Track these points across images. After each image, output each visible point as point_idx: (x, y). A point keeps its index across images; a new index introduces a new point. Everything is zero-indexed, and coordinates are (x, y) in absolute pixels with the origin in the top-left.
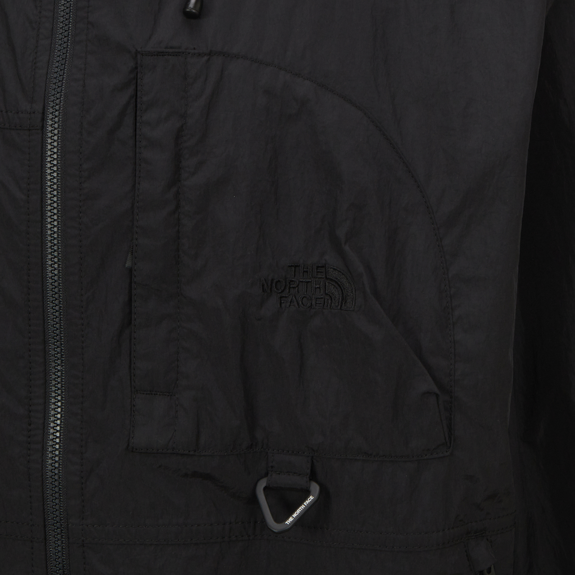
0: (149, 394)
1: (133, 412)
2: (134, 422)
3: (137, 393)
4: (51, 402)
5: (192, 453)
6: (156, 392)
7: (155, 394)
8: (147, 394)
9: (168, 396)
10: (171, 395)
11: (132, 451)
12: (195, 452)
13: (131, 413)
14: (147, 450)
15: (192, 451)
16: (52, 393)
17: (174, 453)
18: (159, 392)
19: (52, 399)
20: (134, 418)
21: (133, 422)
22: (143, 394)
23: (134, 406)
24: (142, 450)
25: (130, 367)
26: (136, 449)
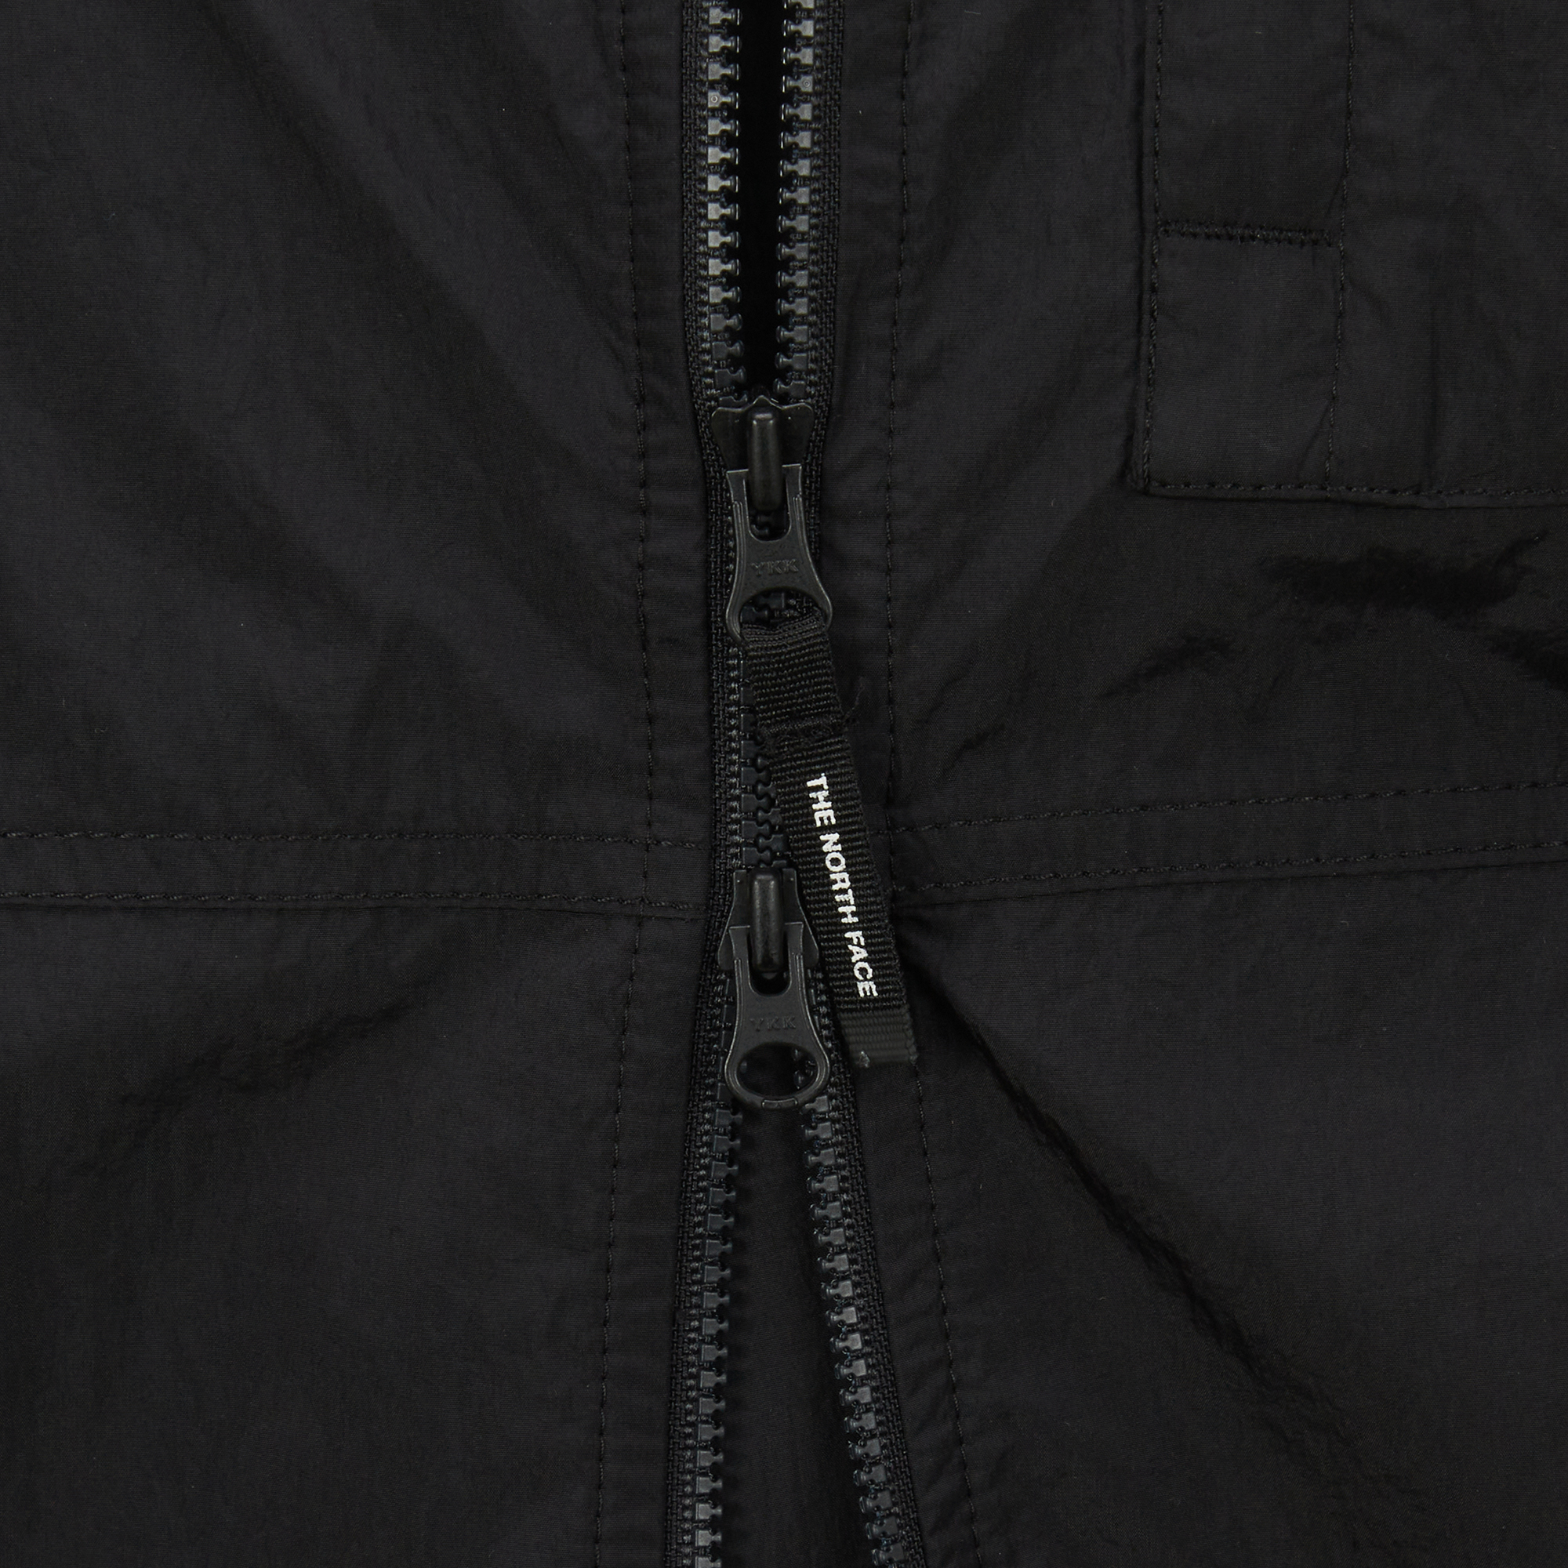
0: (1218, 237)
1: (1146, 317)
2: (1153, 360)
3: (1166, 231)
4: (706, 303)
5: (1405, 498)
6: (1248, 226)
7: (1242, 239)
8: (1208, 237)
9: (1302, 244)
10: (1315, 243)
11: (1146, 492)
12: (1417, 493)
13: (1140, 323)
14: (1212, 485)
15: (1405, 490)
16: (711, 262)
17: (1327, 500)
18: (1261, 228)
19: (712, 289)
20: (1154, 346)
21: (1150, 362)
22: (1195, 235)
23: (1154, 290)
24: (1187, 485)
25: (1137, 115)
26: (1164, 484)
